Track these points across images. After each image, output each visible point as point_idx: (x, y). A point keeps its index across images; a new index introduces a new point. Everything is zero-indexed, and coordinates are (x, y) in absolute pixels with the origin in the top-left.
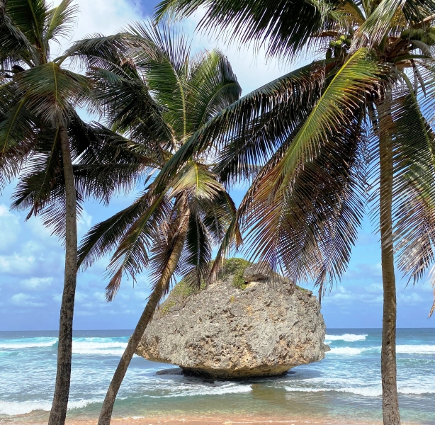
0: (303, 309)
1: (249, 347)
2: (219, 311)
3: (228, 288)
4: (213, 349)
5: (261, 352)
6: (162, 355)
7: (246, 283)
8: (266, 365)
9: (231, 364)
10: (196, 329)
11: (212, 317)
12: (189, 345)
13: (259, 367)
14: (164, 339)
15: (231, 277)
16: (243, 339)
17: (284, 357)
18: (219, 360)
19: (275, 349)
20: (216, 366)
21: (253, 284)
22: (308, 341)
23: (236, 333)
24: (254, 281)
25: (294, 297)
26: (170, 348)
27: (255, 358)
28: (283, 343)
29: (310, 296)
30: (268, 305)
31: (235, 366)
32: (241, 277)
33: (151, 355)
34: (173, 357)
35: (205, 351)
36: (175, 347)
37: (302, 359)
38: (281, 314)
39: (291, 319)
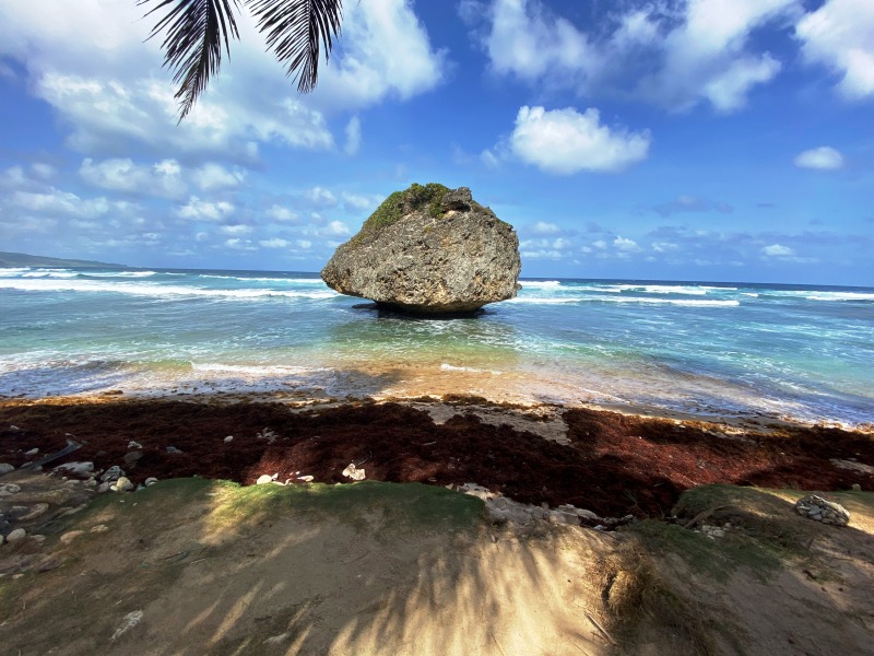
0: (502, 245)
1: (444, 283)
2: (413, 242)
3: (424, 218)
4: (405, 283)
5: (456, 288)
6: (354, 289)
7: (444, 212)
8: (460, 301)
9: (424, 299)
10: (388, 262)
11: (405, 249)
12: (380, 279)
13: (452, 303)
14: (355, 272)
15: (428, 206)
16: (438, 274)
17: (479, 294)
18: (412, 295)
19: (470, 285)
20: (409, 301)
21: (451, 213)
22: (503, 278)
23: (430, 267)
24: (453, 209)
25: (493, 231)
26: (362, 282)
27: (449, 293)
28: (479, 279)
29: (510, 230)
30: (467, 238)
31: (428, 301)
32: (439, 205)
33: (343, 288)
34: (365, 291)
35: (397, 285)
36: (367, 280)
37: (496, 296)
38: (478, 248)
39: (488, 255)
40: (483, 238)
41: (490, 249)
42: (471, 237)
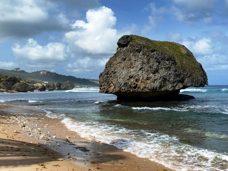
8: (121, 91)
9: (105, 91)
16: (111, 79)
17: (134, 88)
19: (126, 83)
22: (148, 79)
24: (120, 48)
27: (115, 88)
29: (152, 51)
37: (146, 89)
38: (131, 64)
39: (137, 67)
40: (133, 58)
41: (138, 64)
42: (126, 59)
